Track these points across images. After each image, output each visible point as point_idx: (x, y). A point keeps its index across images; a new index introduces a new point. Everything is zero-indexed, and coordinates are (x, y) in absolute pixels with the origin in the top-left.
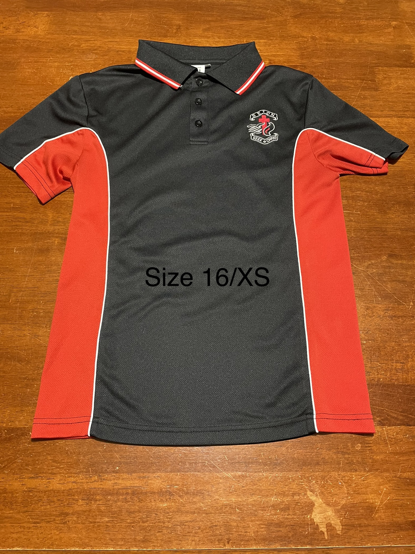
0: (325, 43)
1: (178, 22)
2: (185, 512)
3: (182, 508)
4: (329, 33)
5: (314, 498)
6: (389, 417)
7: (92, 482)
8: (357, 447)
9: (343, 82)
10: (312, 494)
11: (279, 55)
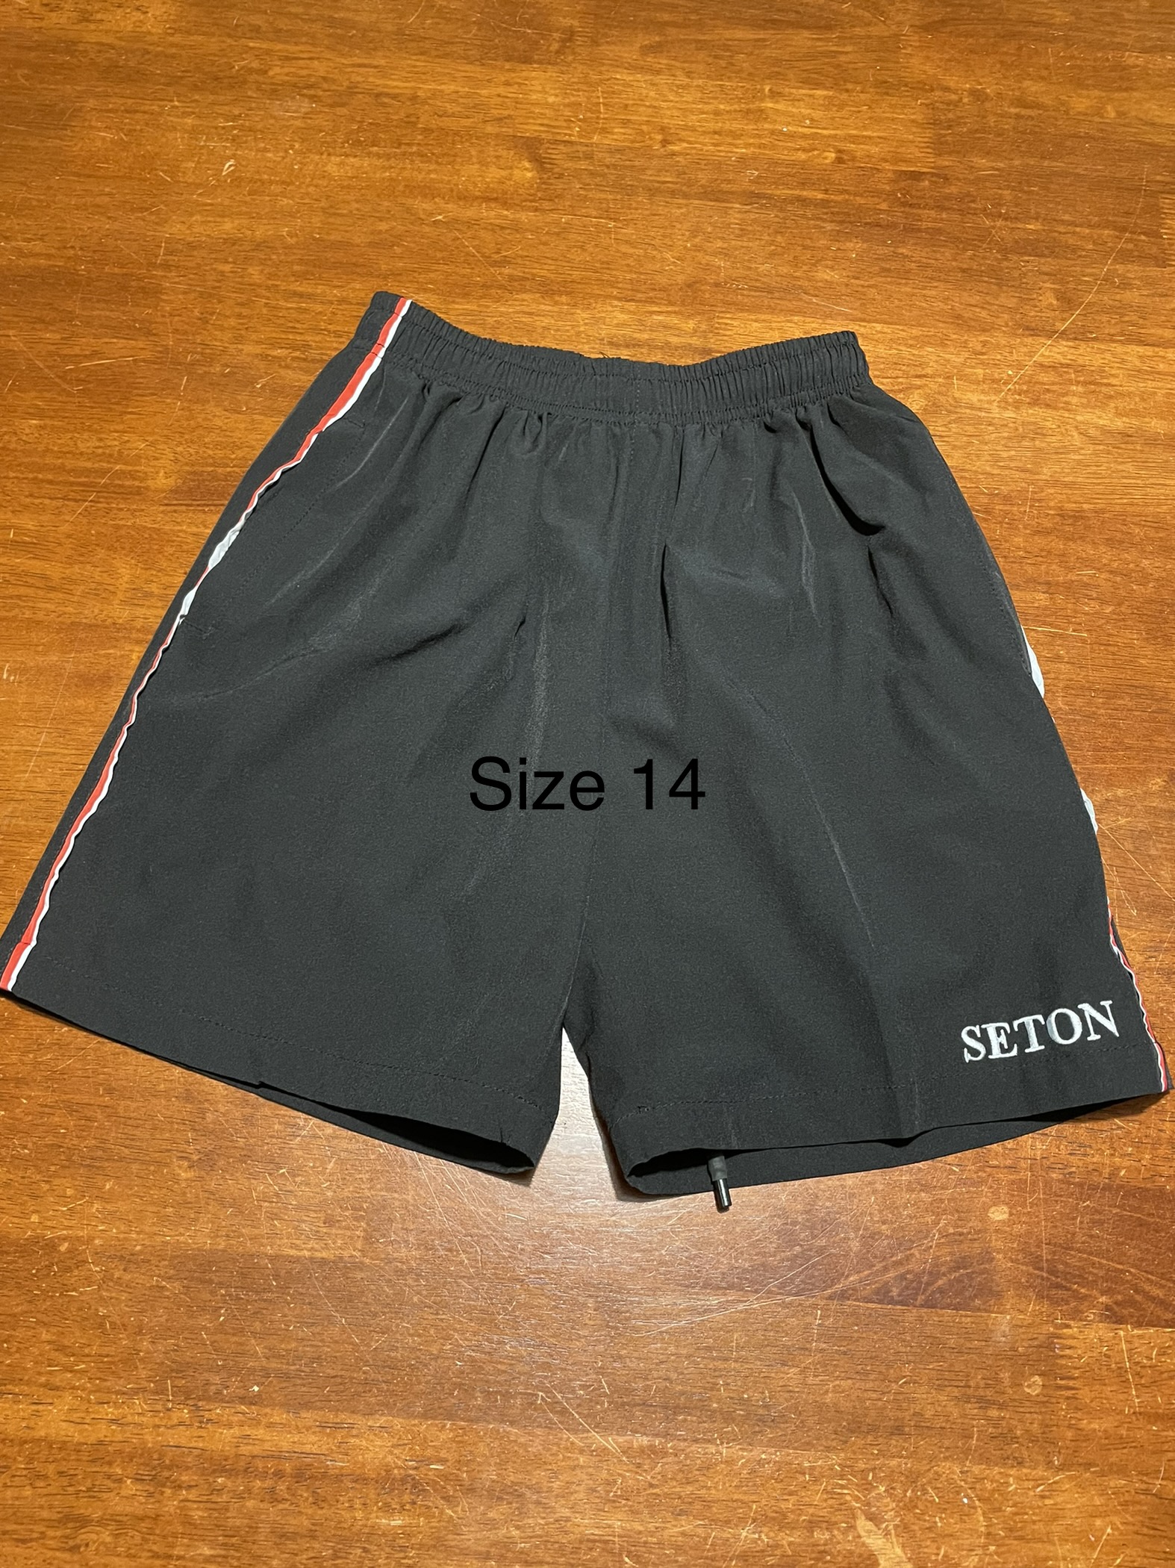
0: (1013, 110)
1: (567, 22)
2: (458, 1551)
3: (450, 1537)
4: (1026, 83)
5: (880, 1542)
6: (1138, 1298)
7: (172, 1427)
8: (1029, 1386)
9: (1060, 233)
10: (874, 1528)
11: (870, 138)
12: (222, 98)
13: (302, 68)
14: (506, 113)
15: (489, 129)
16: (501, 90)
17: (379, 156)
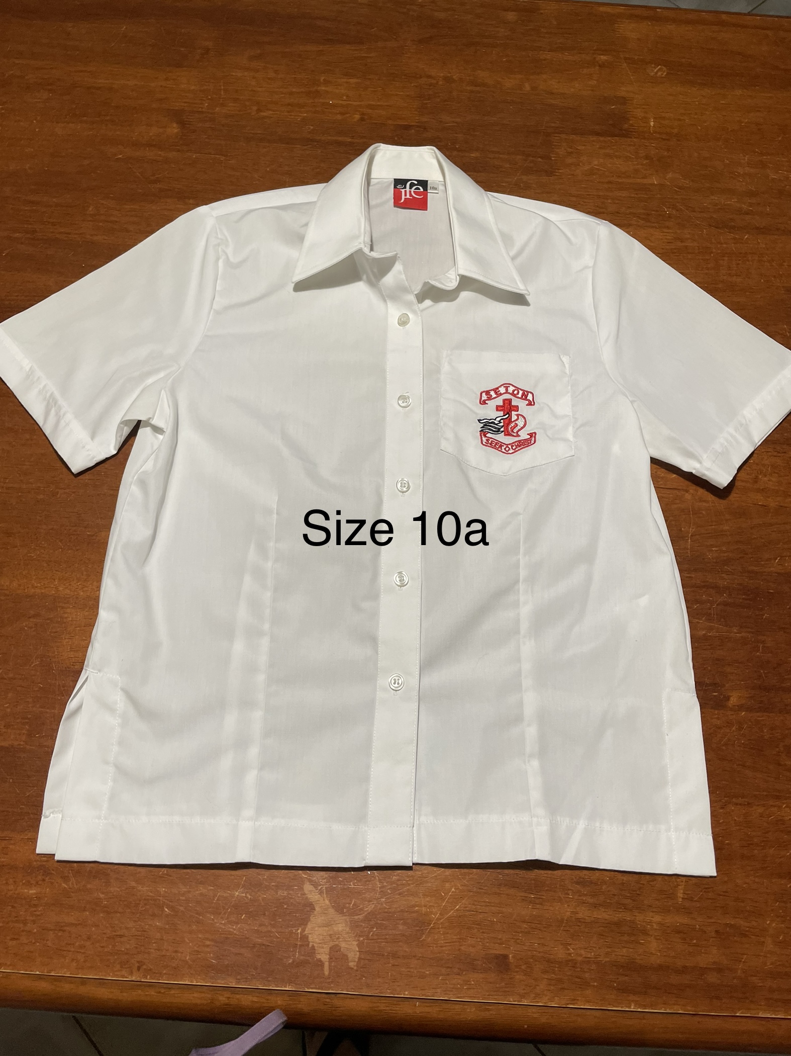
0: (468, 88)
1: (206, 43)
2: (67, 906)
3: (63, 899)
4: (478, 72)
5: (316, 897)
9: (490, 158)
10: (314, 889)
11: (381, 106)
14: (165, 96)
15: (154, 105)
16: (163, 83)
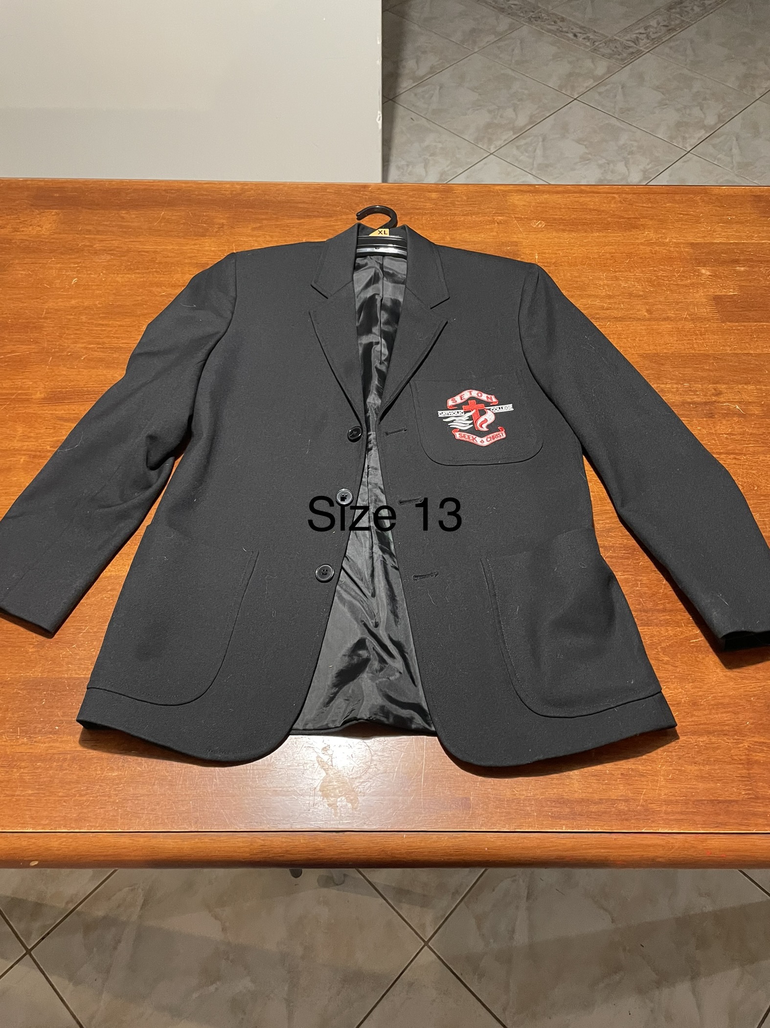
12: (73, 256)
13: (108, 244)
14: (193, 255)
15: (186, 261)
16: (192, 247)
17: (139, 273)
